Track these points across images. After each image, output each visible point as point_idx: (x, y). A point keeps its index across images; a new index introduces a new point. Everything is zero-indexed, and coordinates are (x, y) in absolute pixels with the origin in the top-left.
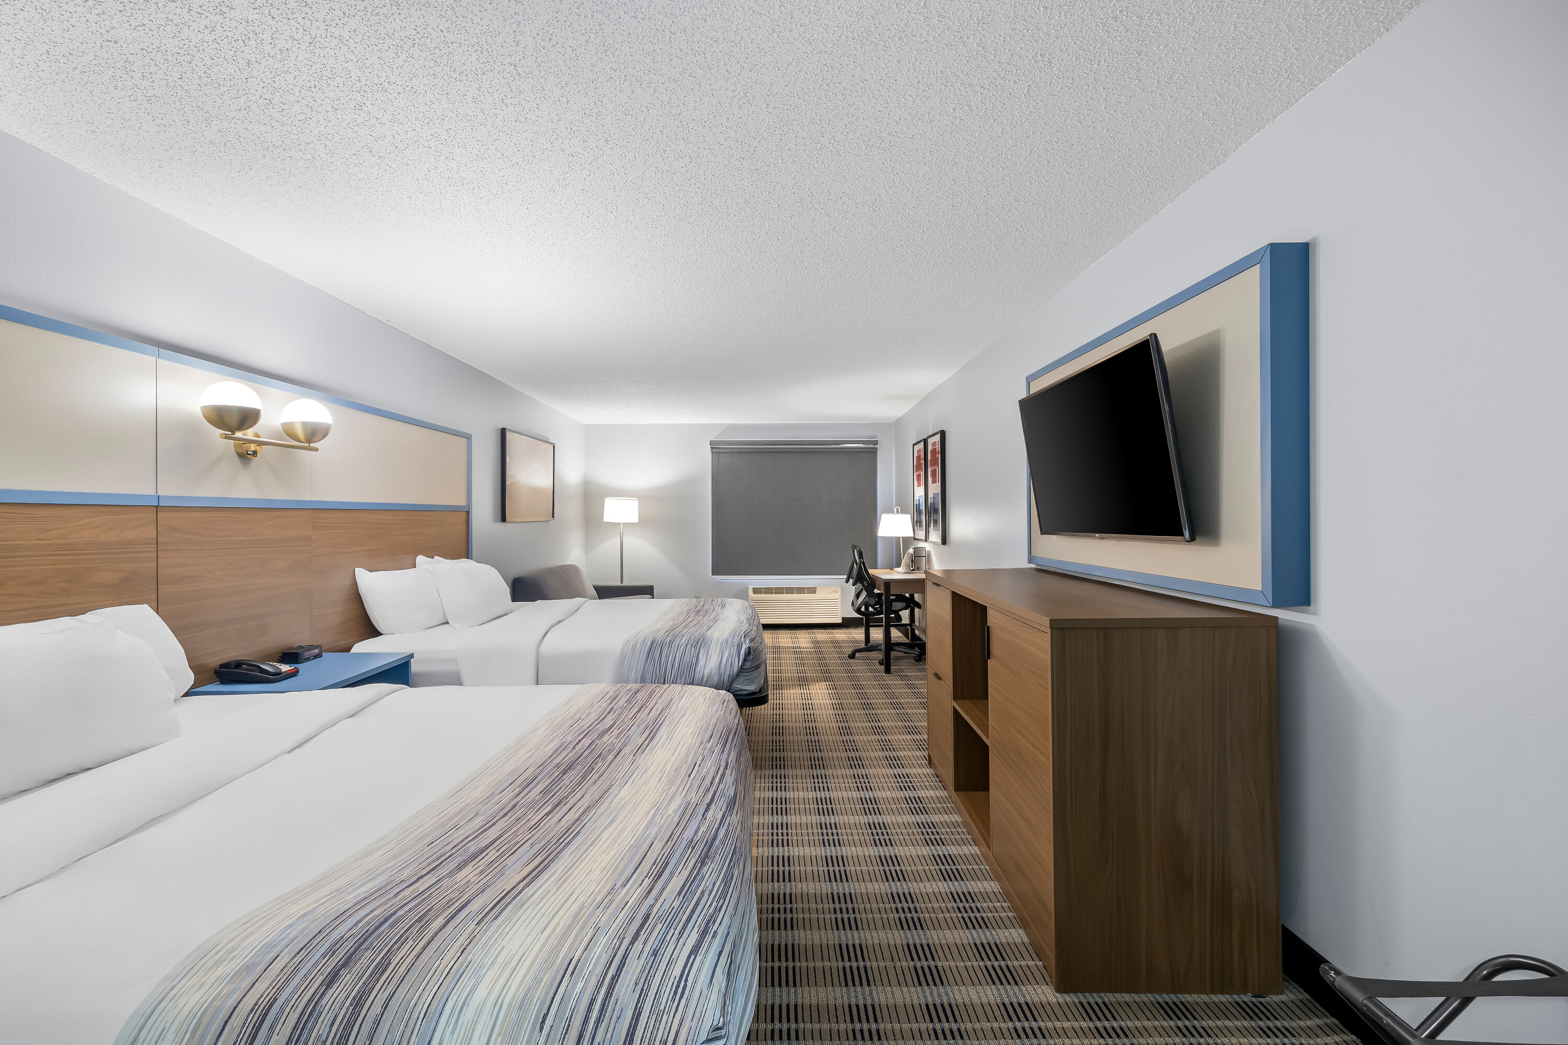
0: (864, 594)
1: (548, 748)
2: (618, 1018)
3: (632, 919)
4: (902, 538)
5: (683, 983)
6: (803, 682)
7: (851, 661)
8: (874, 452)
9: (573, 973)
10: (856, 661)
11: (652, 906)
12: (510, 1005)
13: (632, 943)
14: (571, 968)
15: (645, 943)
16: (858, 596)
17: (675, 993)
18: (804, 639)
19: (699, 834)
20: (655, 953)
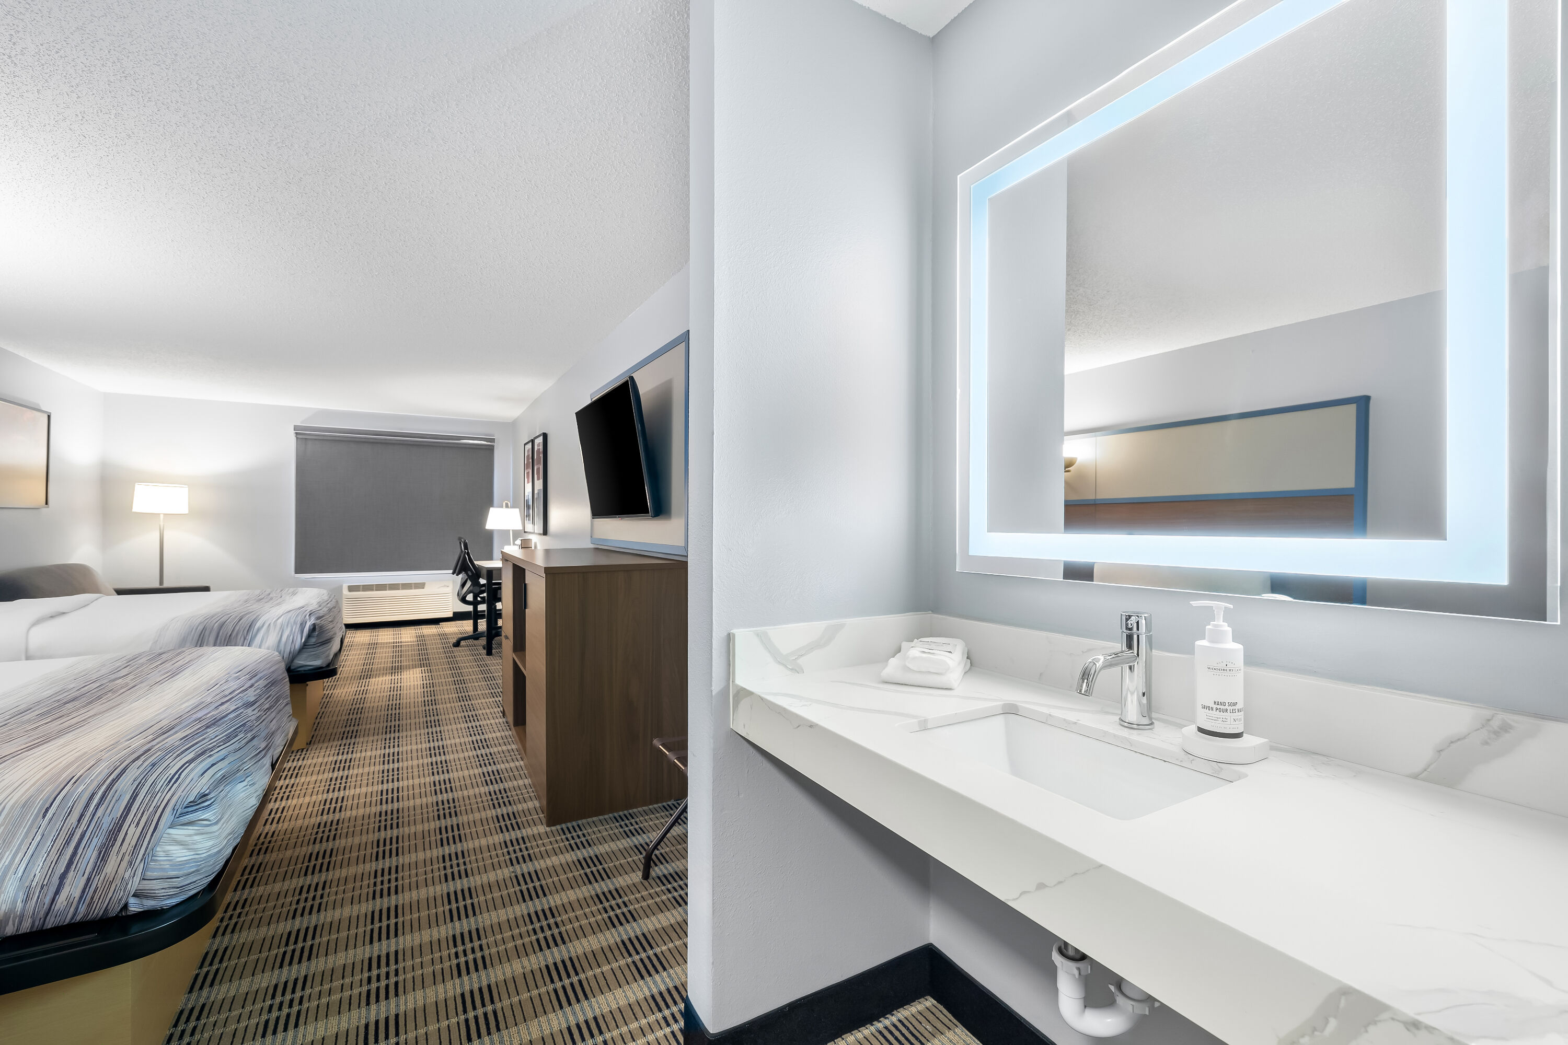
0: (469, 584)
1: (46, 693)
2: (117, 801)
3: (134, 752)
4: (513, 530)
5: (177, 776)
6: (396, 669)
7: (457, 648)
8: (489, 450)
9: (75, 782)
10: (460, 649)
11: (153, 746)
12: (13, 807)
13: (134, 761)
14: (74, 780)
15: (144, 762)
16: (463, 585)
17: (169, 782)
18: (408, 635)
19: (208, 716)
20: (153, 765)
